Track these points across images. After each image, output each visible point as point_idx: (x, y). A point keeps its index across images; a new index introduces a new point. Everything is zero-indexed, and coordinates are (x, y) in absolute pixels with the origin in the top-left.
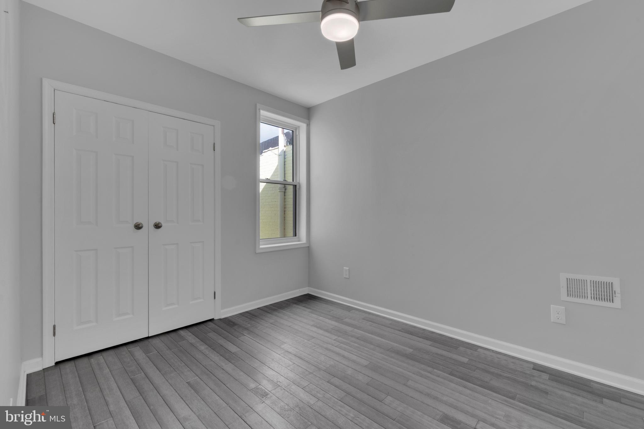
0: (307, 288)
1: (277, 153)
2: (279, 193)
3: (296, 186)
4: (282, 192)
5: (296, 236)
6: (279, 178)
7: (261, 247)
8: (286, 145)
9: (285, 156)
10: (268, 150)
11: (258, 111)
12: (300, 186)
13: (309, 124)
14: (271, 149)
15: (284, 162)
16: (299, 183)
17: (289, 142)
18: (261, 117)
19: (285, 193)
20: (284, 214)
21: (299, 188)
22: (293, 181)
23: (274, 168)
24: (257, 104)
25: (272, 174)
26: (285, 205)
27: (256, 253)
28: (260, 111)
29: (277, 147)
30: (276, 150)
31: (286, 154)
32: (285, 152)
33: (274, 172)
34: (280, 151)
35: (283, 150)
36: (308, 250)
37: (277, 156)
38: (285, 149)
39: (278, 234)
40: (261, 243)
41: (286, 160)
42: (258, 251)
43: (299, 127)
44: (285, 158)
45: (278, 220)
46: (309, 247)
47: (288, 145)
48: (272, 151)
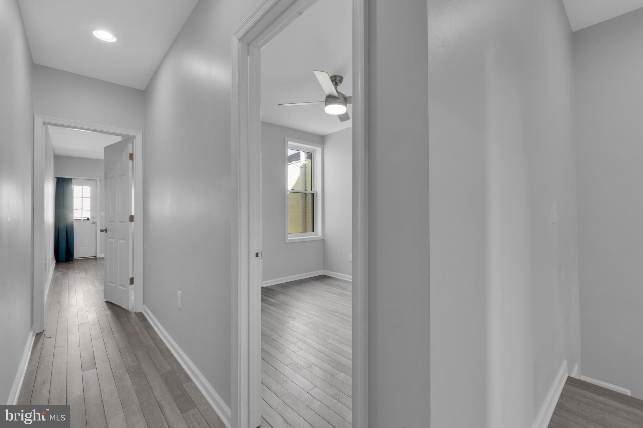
0: (323, 271)
1: (299, 166)
2: (301, 198)
3: (314, 194)
4: (304, 197)
5: (314, 231)
6: (301, 189)
7: (289, 239)
8: (306, 159)
9: (305, 168)
10: (291, 163)
11: (286, 142)
12: (317, 194)
13: (323, 148)
14: (294, 162)
15: (305, 173)
16: (316, 192)
17: (309, 157)
18: (288, 145)
19: (305, 198)
20: (305, 215)
21: (316, 196)
22: (312, 190)
23: (297, 178)
24: (286, 137)
25: (295, 182)
26: (306, 208)
27: (285, 243)
28: (287, 142)
29: (299, 161)
30: (298, 163)
31: (306, 166)
32: (305, 165)
33: (297, 181)
34: (301, 165)
35: (304, 163)
36: (323, 241)
37: (299, 168)
38: (305, 162)
39: (300, 229)
40: (289, 236)
41: (306, 171)
42: (287, 242)
43: (316, 150)
44: (305, 170)
45: (300, 220)
46: (323, 240)
47: (308, 159)
48: (295, 164)
